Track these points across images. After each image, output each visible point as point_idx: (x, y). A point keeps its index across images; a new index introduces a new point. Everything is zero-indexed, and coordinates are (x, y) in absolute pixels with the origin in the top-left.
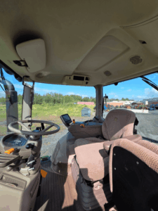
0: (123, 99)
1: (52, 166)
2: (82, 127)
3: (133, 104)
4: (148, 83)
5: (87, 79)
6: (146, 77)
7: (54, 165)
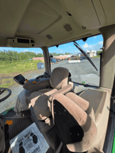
0: (66, 54)
1: (17, 114)
2: (35, 83)
3: (72, 56)
4: (77, 46)
5: (32, 41)
6: (76, 42)
7: (18, 113)
